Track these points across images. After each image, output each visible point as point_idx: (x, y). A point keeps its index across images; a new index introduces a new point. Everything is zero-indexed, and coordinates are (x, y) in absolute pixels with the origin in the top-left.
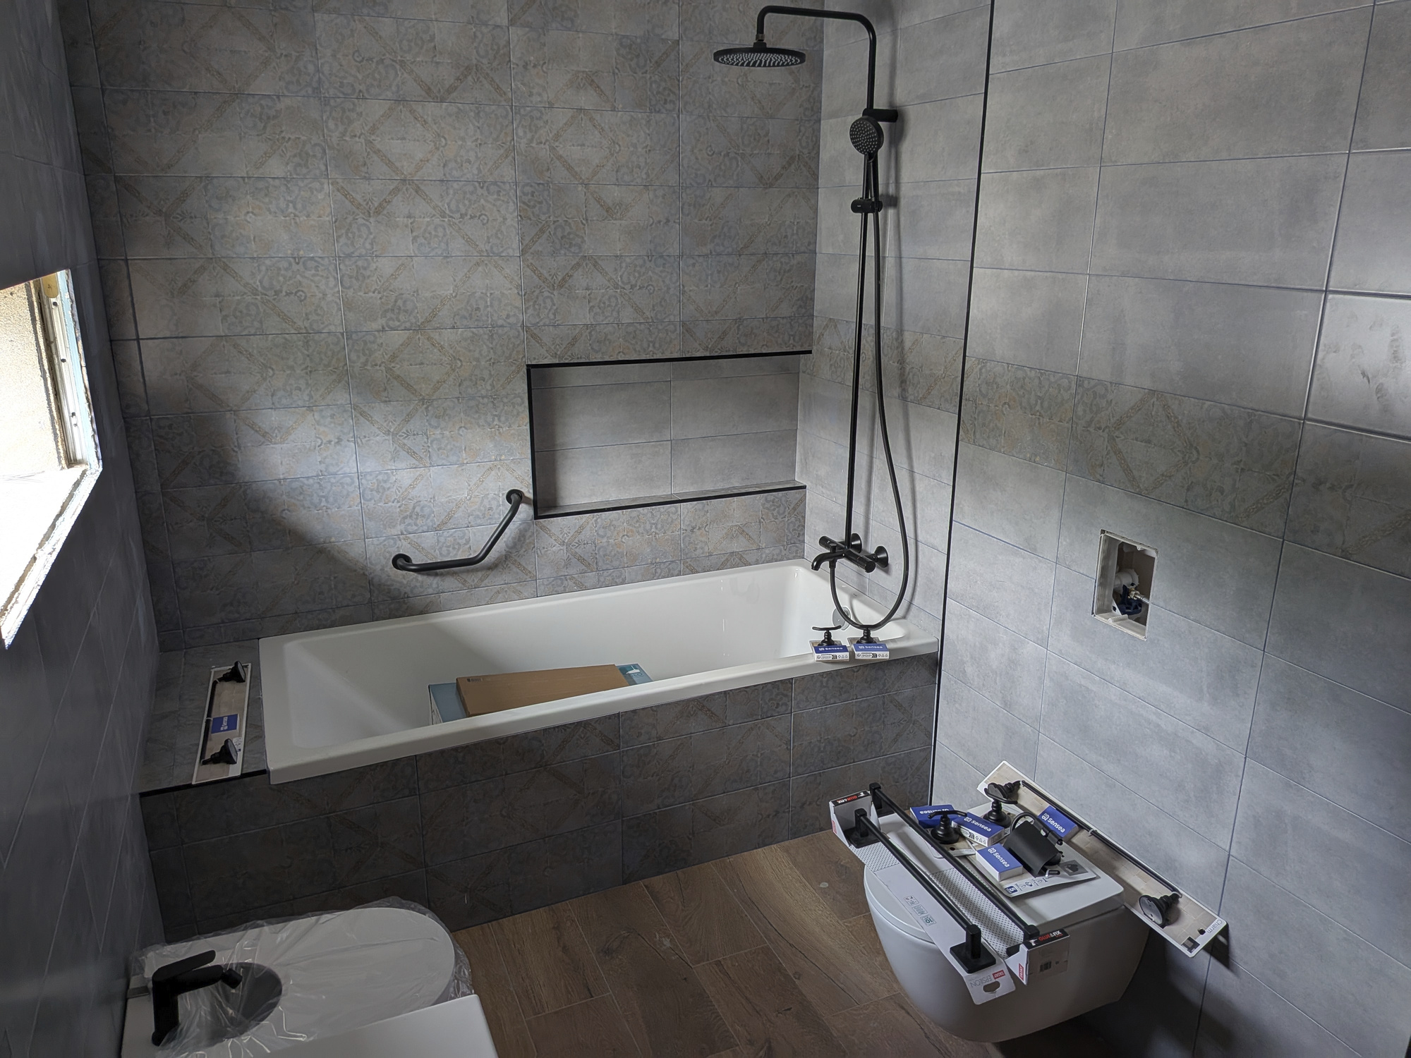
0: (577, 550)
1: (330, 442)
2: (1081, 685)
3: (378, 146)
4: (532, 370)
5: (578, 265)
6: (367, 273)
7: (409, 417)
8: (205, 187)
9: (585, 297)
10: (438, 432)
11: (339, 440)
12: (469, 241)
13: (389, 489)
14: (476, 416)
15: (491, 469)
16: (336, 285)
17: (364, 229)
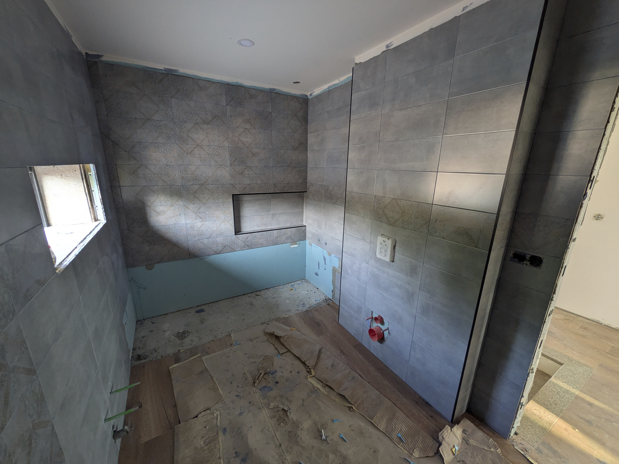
0: (247, 243)
1: (177, 215)
2: (377, 274)
3: (190, 136)
4: (234, 196)
5: (246, 168)
6: (187, 169)
7: (200, 208)
8: (140, 144)
9: (248, 177)
10: (208, 212)
11: (180, 215)
12: (216, 162)
13: (194, 228)
14: (218, 208)
15: (223, 222)
16: (179, 173)
17: (186, 158)
